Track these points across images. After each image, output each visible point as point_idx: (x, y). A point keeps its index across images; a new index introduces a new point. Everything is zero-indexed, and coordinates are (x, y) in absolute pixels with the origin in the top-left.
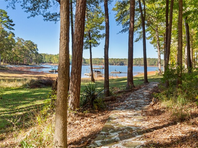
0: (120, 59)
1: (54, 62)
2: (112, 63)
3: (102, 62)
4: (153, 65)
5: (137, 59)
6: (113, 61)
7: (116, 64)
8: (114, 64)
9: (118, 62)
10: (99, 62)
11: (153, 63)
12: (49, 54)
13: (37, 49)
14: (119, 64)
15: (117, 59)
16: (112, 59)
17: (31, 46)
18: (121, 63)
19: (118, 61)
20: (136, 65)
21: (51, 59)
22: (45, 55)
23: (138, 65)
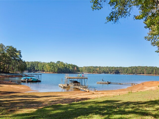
0: (115, 68)
1: (46, 70)
2: (106, 71)
3: (96, 71)
4: (150, 74)
5: (133, 67)
6: (107, 69)
7: (111, 73)
8: (109, 72)
9: (113, 71)
10: (93, 70)
11: (151, 72)
12: (42, 62)
13: (21, 55)
14: (114, 72)
15: (112, 68)
16: (107, 67)
17: (12, 53)
18: (117, 72)
19: (113, 69)
20: (132, 74)
21: (44, 67)
22: (38, 63)
23: (135, 73)
